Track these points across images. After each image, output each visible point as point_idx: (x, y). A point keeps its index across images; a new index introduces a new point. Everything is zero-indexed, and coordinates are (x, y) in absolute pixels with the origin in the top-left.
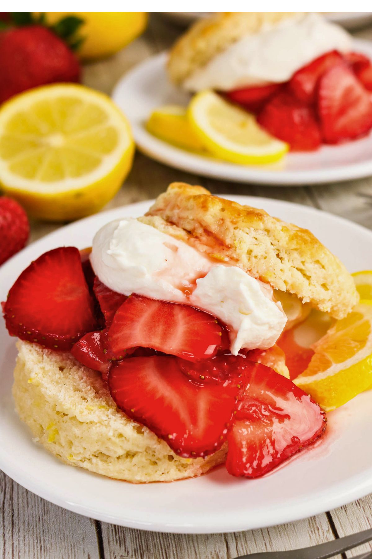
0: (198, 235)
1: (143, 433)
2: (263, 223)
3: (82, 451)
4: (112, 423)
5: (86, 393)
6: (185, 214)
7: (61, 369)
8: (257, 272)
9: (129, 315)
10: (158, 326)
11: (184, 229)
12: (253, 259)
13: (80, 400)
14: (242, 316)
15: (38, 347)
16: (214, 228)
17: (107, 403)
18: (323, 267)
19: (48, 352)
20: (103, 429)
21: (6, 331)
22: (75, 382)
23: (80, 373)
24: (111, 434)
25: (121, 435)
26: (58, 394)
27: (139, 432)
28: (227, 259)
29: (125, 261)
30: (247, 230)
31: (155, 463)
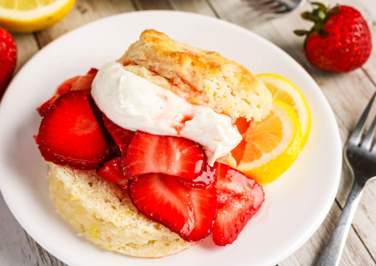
0: (177, 83)
1: (161, 229)
2: (222, 73)
3: (118, 243)
4: (139, 224)
5: (114, 203)
6: (164, 67)
7: (91, 184)
8: (221, 109)
9: (138, 148)
10: (162, 156)
11: (165, 78)
12: (218, 99)
13: (112, 209)
14: (217, 143)
15: (69, 168)
16: (188, 78)
17: (130, 209)
18: (258, 94)
19: (77, 171)
20: (134, 230)
21: (43, 158)
22: (104, 195)
23: (105, 187)
24: (140, 233)
25: (145, 232)
26: (96, 207)
27: (157, 228)
28: (201, 102)
29: (133, 111)
30: (212, 79)
31: (168, 244)
